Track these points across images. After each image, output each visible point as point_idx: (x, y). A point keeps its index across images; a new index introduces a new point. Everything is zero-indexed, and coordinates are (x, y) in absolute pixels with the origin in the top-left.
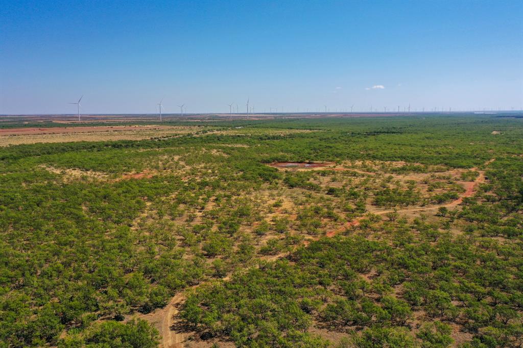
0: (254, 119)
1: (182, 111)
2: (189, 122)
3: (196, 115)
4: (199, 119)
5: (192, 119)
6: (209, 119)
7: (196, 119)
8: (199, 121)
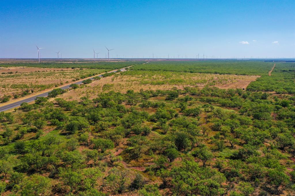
0: (112, 61)
1: (58, 56)
2: (63, 64)
3: (68, 59)
4: (71, 61)
5: (66, 61)
6: (78, 62)
7: (69, 61)
8: (71, 62)
